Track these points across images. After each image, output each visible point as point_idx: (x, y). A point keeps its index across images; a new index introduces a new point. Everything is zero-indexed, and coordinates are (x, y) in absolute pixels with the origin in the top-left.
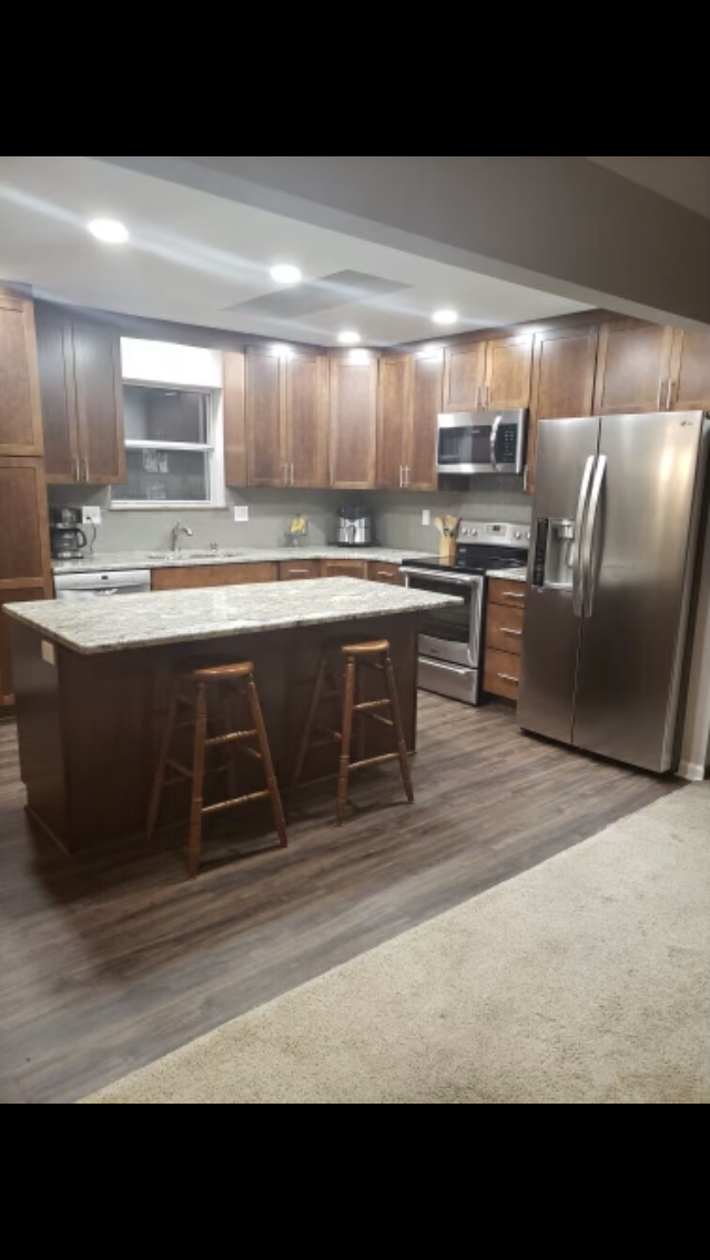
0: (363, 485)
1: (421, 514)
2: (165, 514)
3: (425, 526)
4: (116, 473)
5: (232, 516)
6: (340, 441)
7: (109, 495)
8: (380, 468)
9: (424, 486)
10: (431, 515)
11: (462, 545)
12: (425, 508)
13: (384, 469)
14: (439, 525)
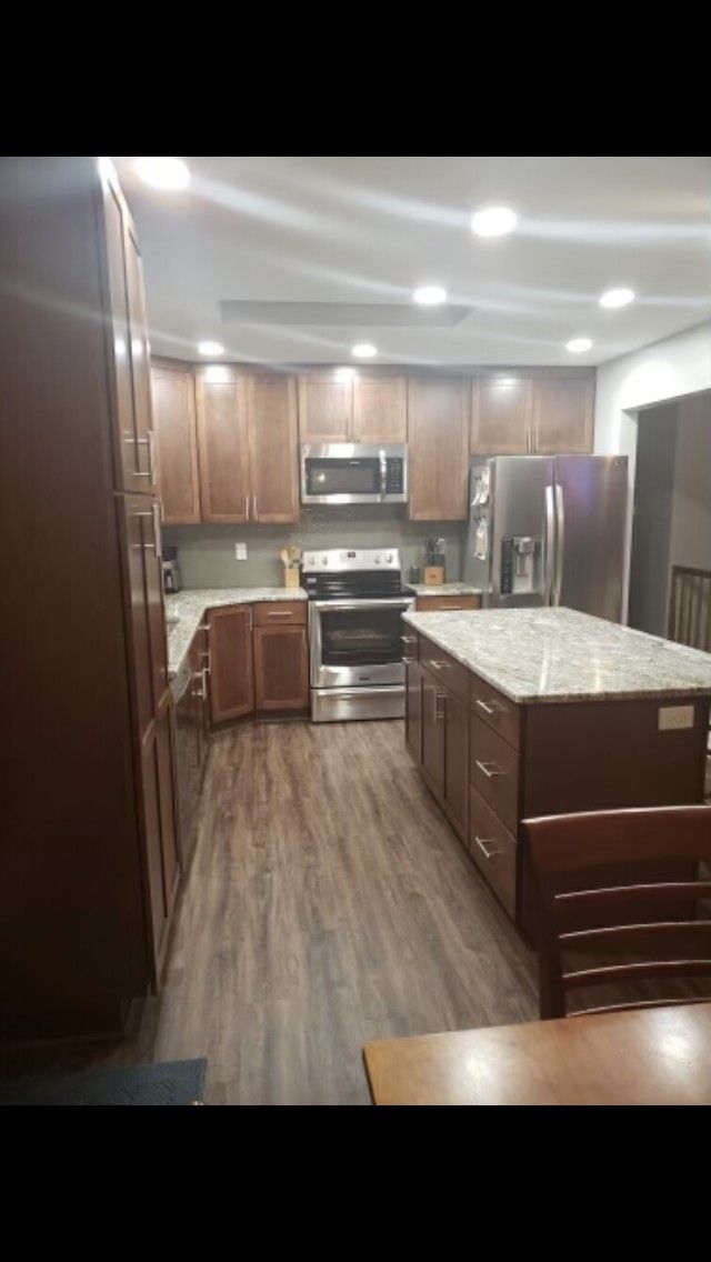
0: (189, 519)
1: (234, 549)
3: (240, 561)
8: (207, 500)
9: (281, 518)
10: (248, 549)
11: (311, 575)
12: (239, 542)
13: (212, 500)
14: (285, 557)
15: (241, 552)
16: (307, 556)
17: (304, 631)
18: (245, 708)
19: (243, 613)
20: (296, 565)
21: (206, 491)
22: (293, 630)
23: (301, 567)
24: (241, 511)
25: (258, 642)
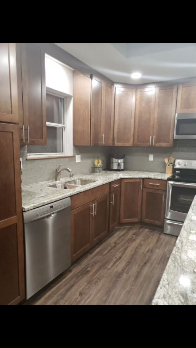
0: (127, 144)
1: (148, 156)
2: (51, 161)
3: (151, 161)
4: (42, 137)
5: (75, 160)
6: (119, 125)
7: (26, 151)
8: (136, 137)
9: (164, 145)
10: (154, 157)
11: (178, 169)
12: (150, 154)
13: (138, 137)
14: (166, 161)
15: (151, 158)
16: (177, 161)
17: (164, 193)
18: (136, 220)
19: (139, 182)
20: (171, 165)
21: (136, 134)
22: (160, 192)
23: (174, 165)
24: (149, 142)
25: (145, 194)
